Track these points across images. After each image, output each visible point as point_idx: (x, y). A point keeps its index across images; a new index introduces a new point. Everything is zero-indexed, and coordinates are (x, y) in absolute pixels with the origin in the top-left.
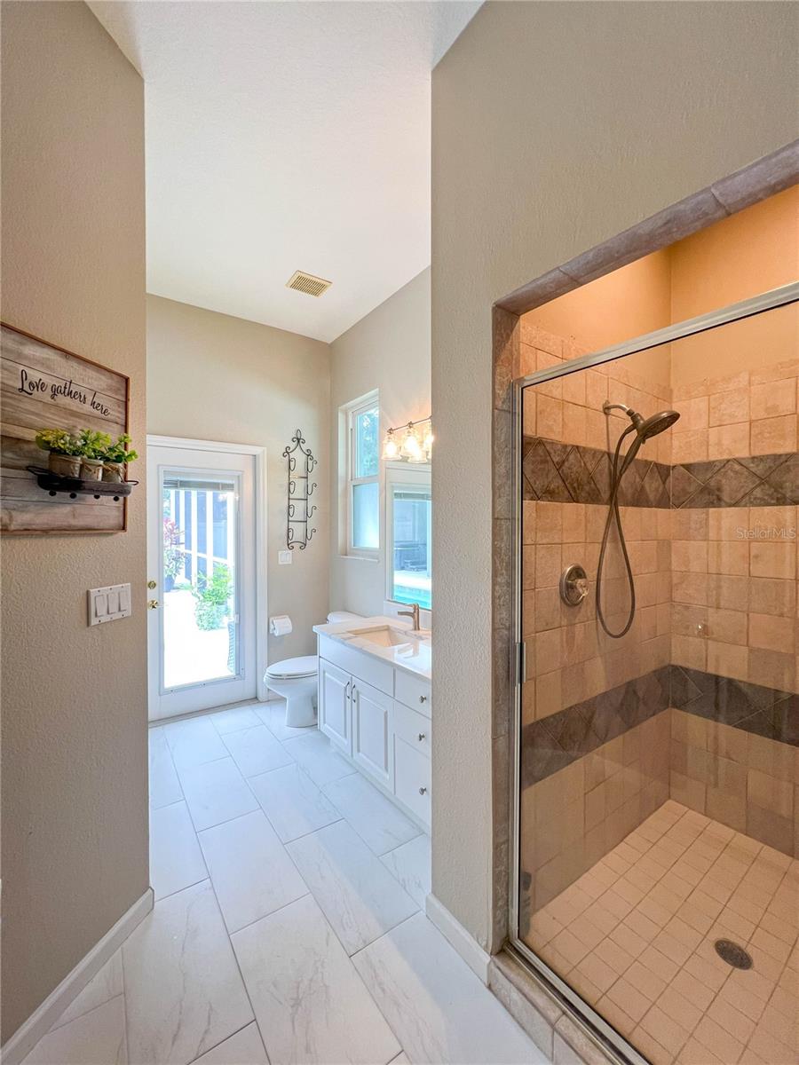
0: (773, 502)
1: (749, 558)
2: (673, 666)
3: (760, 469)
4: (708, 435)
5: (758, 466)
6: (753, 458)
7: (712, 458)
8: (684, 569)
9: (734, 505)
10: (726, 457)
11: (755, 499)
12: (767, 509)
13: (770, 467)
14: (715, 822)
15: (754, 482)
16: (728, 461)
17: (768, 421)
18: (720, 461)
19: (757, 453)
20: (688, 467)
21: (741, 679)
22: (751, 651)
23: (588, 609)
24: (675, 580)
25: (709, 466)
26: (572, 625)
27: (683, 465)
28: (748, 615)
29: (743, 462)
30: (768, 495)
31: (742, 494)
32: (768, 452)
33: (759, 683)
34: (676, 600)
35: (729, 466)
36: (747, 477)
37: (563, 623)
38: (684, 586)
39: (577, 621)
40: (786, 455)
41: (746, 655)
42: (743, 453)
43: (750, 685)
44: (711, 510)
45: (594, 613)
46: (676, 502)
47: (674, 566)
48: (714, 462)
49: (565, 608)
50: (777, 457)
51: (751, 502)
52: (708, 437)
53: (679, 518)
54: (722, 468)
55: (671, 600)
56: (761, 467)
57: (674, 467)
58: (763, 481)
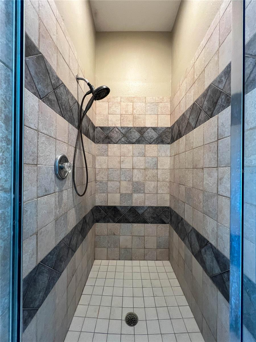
0: (127, 143)
1: (120, 162)
2: (96, 206)
3: (123, 131)
4: (108, 117)
5: (123, 130)
6: (122, 127)
7: (109, 126)
8: (100, 167)
9: (116, 143)
10: (114, 126)
11: (122, 141)
12: (125, 145)
13: (126, 131)
14: (110, 261)
15: (122, 136)
16: (114, 127)
17: (125, 115)
18: (112, 127)
19: (123, 126)
20: (102, 128)
21: (118, 205)
22: (121, 195)
23: (69, 182)
24: (97, 172)
25: (109, 128)
26: (61, 191)
27: (99, 127)
28: (120, 182)
29: (119, 128)
30: (126, 140)
31: (118, 139)
32: (125, 126)
33: (123, 205)
34: (97, 180)
35: (114, 129)
36: (120, 134)
37: (56, 190)
38: (100, 174)
39: (64, 189)
40: (130, 127)
41: (119, 196)
42: (119, 125)
43: (120, 206)
44: (109, 145)
45: (72, 184)
46: (98, 141)
47: (97, 166)
48: (110, 127)
49: (57, 180)
50: (128, 128)
51: (121, 143)
52: (108, 118)
53: (98, 148)
54: (113, 129)
55: (95, 180)
56: (124, 131)
57: (97, 127)
58: (124, 135)
